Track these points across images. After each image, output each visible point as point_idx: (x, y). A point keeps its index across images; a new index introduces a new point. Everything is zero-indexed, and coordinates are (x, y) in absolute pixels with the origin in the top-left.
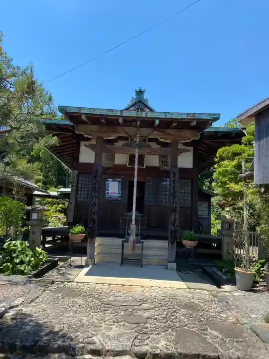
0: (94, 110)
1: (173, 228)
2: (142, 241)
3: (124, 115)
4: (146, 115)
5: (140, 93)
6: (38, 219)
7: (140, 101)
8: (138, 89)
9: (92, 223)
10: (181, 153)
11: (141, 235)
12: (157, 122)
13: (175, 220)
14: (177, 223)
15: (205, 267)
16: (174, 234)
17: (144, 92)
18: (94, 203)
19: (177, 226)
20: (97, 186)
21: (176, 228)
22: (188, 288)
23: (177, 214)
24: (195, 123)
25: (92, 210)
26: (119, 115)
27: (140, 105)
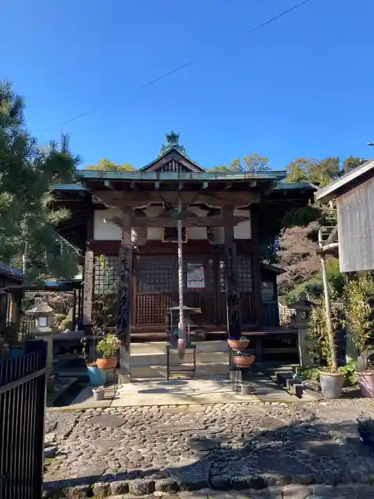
0: (122, 174)
2: (192, 343)
3: (162, 178)
4: (191, 177)
5: (173, 138)
6: (47, 325)
7: (173, 151)
8: (170, 134)
9: (122, 325)
10: (238, 222)
12: (206, 185)
17: (178, 137)
19: (238, 321)
22: (262, 401)
23: (237, 306)
24: (254, 184)
25: (121, 307)
26: (155, 179)
27: (174, 155)
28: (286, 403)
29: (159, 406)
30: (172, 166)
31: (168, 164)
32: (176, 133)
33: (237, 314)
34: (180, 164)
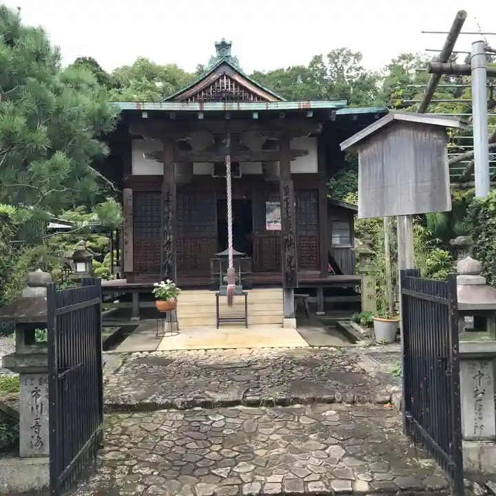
1: (288, 269)
2: (244, 291)
3: (206, 109)
4: (238, 107)
5: (223, 46)
6: (86, 272)
7: (224, 64)
8: (219, 42)
9: (167, 271)
11: (243, 282)
13: (291, 258)
14: (295, 262)
15: (339, 322)
16: (290, 279)
17: (230, 45)
18: (169, 242)
19: (294, 267)
20: (170, 215)
21: (293, 269)
22: (310, 346)
23: (293, 250)
24: (310, 115)
25: (166, 252)
26: (199, 109)
27: (225, 69)
28: (335, 347)
29: (206, 350)
30: (223, 84)
31: (218, 80)
32: (228, 41)
33: (293, 259)
34: (232, 80)
